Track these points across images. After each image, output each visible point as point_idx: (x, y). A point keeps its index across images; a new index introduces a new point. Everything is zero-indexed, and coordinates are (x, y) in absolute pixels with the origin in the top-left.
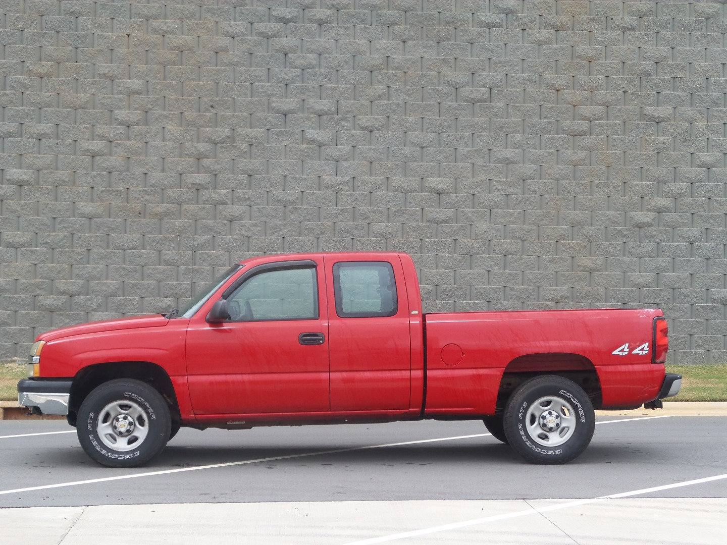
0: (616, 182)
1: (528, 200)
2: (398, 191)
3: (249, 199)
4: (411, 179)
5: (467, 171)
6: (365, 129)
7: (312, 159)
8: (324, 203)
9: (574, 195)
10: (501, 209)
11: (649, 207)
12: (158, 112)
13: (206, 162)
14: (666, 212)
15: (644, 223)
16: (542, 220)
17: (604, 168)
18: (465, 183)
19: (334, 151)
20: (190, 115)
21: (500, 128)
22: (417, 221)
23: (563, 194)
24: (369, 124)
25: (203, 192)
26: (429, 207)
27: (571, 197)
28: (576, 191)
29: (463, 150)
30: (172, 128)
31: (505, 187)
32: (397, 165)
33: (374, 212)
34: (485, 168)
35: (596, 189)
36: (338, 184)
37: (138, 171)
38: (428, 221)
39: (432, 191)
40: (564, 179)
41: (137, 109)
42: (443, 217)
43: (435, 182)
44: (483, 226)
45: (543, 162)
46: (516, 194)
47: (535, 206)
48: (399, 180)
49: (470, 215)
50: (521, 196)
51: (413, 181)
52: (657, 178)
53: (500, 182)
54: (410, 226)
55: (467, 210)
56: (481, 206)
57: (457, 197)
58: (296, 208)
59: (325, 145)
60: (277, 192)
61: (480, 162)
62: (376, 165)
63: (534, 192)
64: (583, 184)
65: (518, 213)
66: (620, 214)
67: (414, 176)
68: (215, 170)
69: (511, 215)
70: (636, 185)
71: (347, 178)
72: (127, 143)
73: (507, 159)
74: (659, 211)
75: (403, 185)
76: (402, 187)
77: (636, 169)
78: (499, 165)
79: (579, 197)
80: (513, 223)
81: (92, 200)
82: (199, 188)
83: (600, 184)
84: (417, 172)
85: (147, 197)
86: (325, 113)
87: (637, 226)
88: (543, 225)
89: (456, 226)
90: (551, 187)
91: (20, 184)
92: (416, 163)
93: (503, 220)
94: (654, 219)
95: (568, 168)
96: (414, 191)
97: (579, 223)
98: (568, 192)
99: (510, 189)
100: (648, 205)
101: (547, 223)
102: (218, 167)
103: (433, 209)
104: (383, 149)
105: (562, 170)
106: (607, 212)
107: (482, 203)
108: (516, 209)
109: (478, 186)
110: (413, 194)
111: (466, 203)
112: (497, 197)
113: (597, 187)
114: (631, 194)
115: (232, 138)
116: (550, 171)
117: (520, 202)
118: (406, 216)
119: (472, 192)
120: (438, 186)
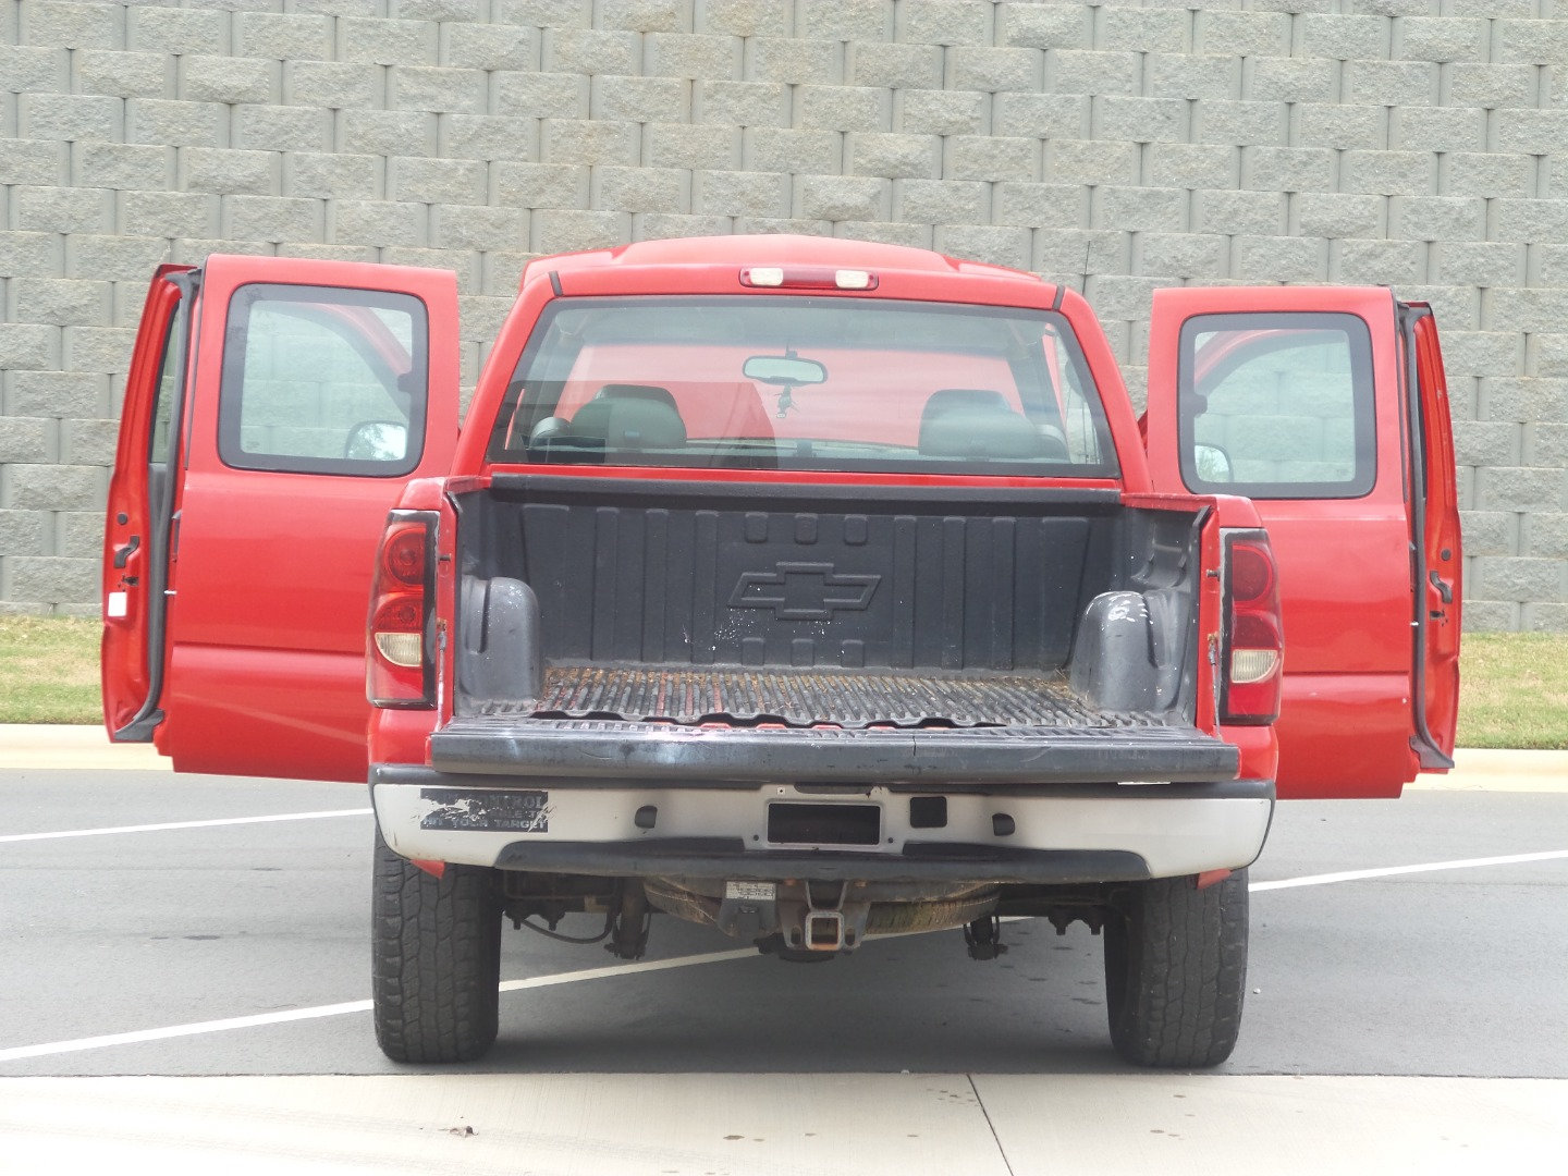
0: (767, 84)
1: (499, 130)
2: (100, 92)
4: (142, 55)
5: (316, 38)
9: (642, 118)
10: (419, 154)
11: (862, 161)
14: (910, 176)
15: (845, 208)
16: (542, 191)
17: (729, 40)
18: (307, 73)
22: (159, 182)
23: (605, 117)
26: (198, 142)
27: (627, 125)
28: (645, 106)
31: (431, 90)
32: (97, 12)
33: (26, 152)
34: (371, 32)
35: (708, 104)
38: (194, 185)
39: (208, 95)
40: (610, 71)
42: (238, 175)
43: (213, 69)
44: (360, 205)
45: (550, 19)
46: (464, 111)
47: (520, 150)
48: (102, 59)
49: (321, 170)
50: (478, 118)
52: (888, 74)
53: (417, 73)
54: (137, 197)
55: (316, 154)
56: (357, 143)
57: (281, 114)
61: (356, 11)
63: (517, 107)
64: (667, 89)
65: (470, 171)
66: (775, 179)
67: (152, 48)
69: (448, 174)
70: (824, 94)
74: (893, 174)
75: (116, 74)
76: (114, 80)
77: (826, 48)
78: (412, 23)
79: (655, 125)
80: (456, 199)
83: (718, 88)
84: (160, 36)
87: (824, 218)
88: (542, 207)
89: (277, 202)
90: (568, 93)
92: (160, 9)
93: (421, 190)
94: (875, 198)
95: (625, 37)
96: (149, 93)
97: (652, 205)
98: (623, 110)
99: (448, 97)
100: (860, 154)
101: (556, 201)
103: (208, 150)
105: (604, 43)
106: (737, 174)
107: (361, 138)
108: (462, 157)
109: (348, 85)
110: (146, 101)
111: (310, 136)
112: (405, 119)
113: (710, 97)
114: (811, 120)
116: (569, 46)
117: (477, 135)
118: (125, 168)
119: (329, 100)
120: (225, 81)
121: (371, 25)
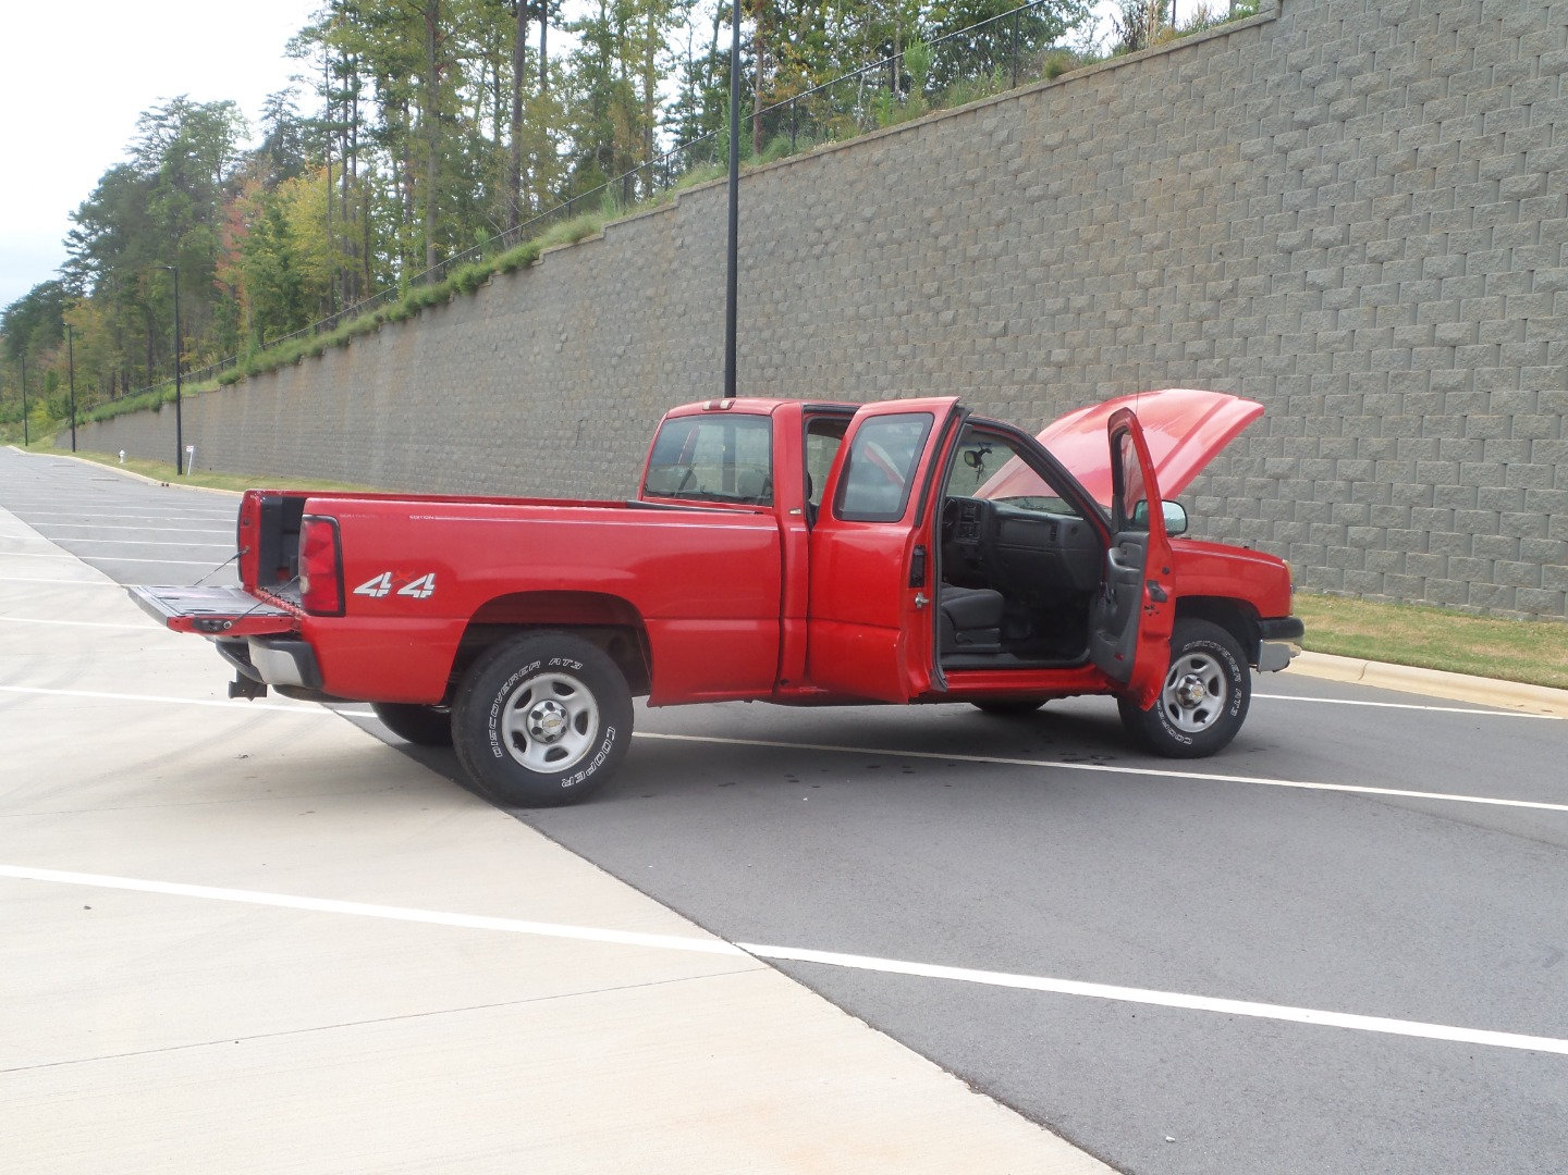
2: (1402, 347)
3: (1240, 369)
5: (1495, 308)
6: (1373, 260)
7: (1310, 310)
8: (1315, 370)
10: (1535, 365)
12: (1173, 268)
13: (1206, 324)
18: (1489, 327)
19: (1333, 297)
20: (1200, 267)
21: (1550, 235)
22: (1420, 389)
24: (1378, 252)
25: (1200, 363)
26: (1438, 367)
29: (1493, 276)
30: (1183, 285)
31: (1544, 330)
32: (1405, 308)
33: (1369, 379)
34: (1520, 302)
36: (1335, 342)
37: (1147, 343)
38: (1434, 389)
39: (1443, 343)
41: (1155, 268)
42: (1452, 382)
43: (1448, 330)
44: (1503, 393)
46: (1559, 339)
48: (1405, 331)
49: (1488, 377)
51: (1422, 328)
53: (1539, 322)
54: (1410, 397)
55: (1486, 369)
56: (1507, 361)
57: (1474, 349)
58: (1285, 378)
59: (1327, 288)
60: (1268, 357)
61: (1514, 292)
62: (1379, 310)
67: (1424, 323)
68: (1213, 335)
69: (1547, 374)
71: (1344, 332)
72: (1142, 309)
73: (1552, 284)
75: (1409, 337)
76: (1408, 340)
78: (1541, 295)
80: (1549, 387)
81: (1110, 380)
82: (1197, 358)
84: (1429, 317)
85: (1153, 373)
86: (1332, 245)
89: (1466, 394)
91: (1060, 366)
92: (1428, 303)
93: (1534, 383)
96: (1421, 345)
99: (1551, 333)
102: (1216, 330)
103: (1442, 371)
104: (1389, 287)
107: (1509, 358)
108: (1555, 364)
109: (1506, 331)
110: (1418, 349)
111: (1485, 360)
112: (1531, 346)
115: (1233, 291)
118: (1406, 382)
119: (1496, 340)
120: (1451, 336)
121: (1519, 298)
